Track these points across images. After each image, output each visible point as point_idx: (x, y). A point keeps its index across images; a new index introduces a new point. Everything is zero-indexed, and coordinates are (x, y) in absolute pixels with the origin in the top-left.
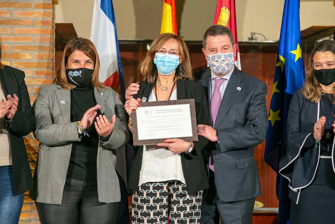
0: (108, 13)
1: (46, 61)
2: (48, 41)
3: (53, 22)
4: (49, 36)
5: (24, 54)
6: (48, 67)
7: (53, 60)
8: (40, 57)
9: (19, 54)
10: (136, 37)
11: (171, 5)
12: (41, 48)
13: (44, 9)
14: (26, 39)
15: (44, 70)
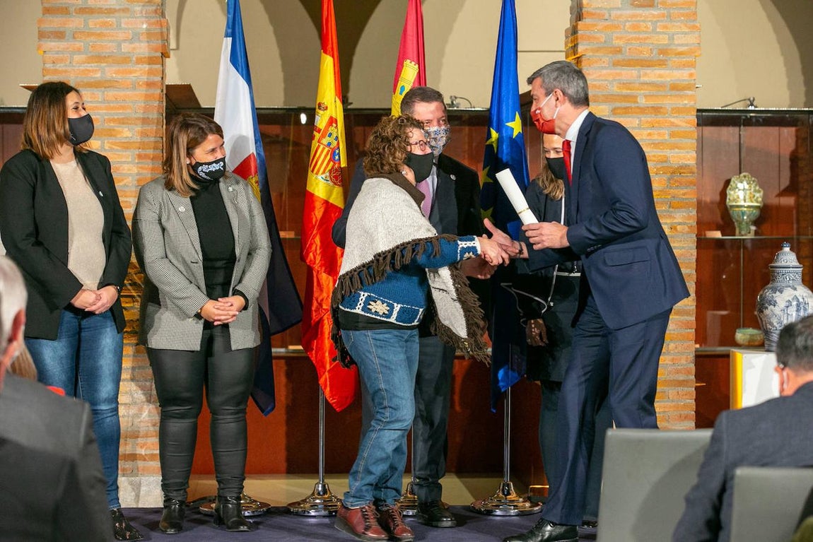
0: (240, 70)
1: (152, 139)
2: (155, 112)
3: (162, 84)
4: (156, 104)
5: (120, 129)
6: (155, 148)
7: (162, 138)
8: (144, 134)
9: (114, 130)
10: (285, 103)
11: (333, 57)
12: (145, 121)
13: (149, 64)
14: (123, 108)
15: (150, 152)
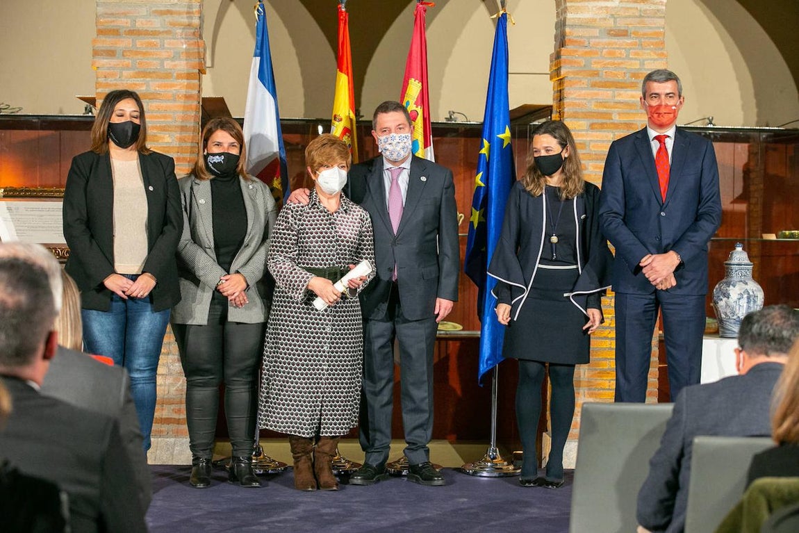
0: (267, 85)
1: (189, 145)
2: (192, 121)
3: (199, 97)
4: (193, 114)
5: (162, 135)
6: (192, 152)
7: (198, 143)
8: (182, 140)
9: (156, 136)
10: (305, 115)
11: (348, 75)
12: (183, 129)
13: (187, 79)
14: (165, 117)
15: (187, 156)
